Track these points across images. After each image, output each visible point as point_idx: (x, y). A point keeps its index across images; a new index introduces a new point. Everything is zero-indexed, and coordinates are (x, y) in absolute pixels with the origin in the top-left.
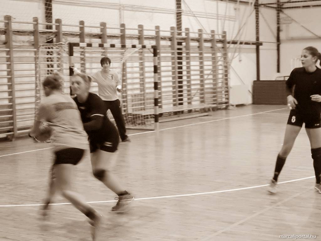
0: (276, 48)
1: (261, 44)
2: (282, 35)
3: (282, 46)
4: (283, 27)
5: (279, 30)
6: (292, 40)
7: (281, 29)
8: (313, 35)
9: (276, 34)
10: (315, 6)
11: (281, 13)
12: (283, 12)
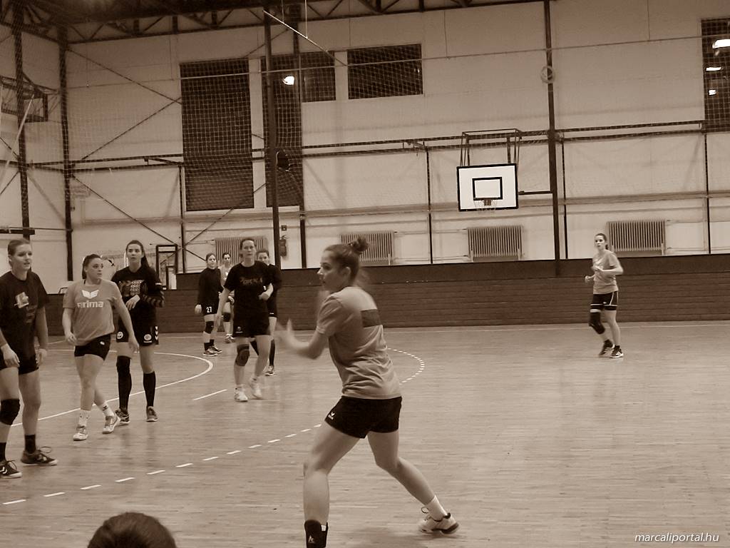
0: (64, 238)
1: (33, 233)
2: (75, 217)
3: (75, 235)
4: (76, 202)
5: (69, 208)
6: (91, 224)
7: (72, 205)
8: (126, 217)
9: (64, 216)
10: (116, 168)
11: (71, 179)
12: (74, 177)
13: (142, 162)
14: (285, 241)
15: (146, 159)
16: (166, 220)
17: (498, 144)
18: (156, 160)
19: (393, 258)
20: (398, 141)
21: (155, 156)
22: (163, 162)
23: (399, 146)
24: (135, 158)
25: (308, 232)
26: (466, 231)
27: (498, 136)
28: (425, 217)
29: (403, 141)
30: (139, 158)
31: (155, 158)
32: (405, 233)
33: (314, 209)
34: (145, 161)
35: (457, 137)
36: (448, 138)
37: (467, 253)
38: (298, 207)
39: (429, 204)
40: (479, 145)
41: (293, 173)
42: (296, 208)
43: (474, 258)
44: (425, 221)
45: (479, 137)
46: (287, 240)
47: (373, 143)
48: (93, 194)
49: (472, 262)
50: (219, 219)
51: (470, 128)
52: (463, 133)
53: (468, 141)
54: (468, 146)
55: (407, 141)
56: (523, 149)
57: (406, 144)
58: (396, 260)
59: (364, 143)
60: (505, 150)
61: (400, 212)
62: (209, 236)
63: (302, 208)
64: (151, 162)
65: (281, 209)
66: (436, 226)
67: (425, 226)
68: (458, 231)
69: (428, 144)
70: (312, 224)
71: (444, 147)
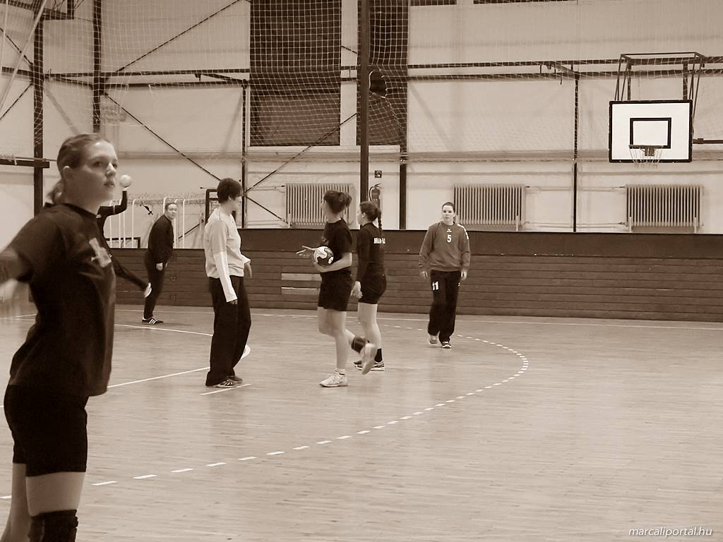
1: (47, 165)
4: (107, 127)
6: (124, 157)
10: (158, 85)
11: (102, 97)
12: (106, 94)
13: (192, 78)
14: (378, 192)
15: (198, 74)
16: (223, 157)
17: (671, 72)
18: (211, 76)
19: (523, 222)
20: (534, 64)
21: (210, 71)
22: (221, 78)
23: (535, 69)
24: (183, 72)
25: (410, 181)
26: (625, 190)
27: (672, 61)
28: (570, 168)
29: (541, 63)
30: (189, 72)
31: (211, 73)
32: (540, 189)
33: (419, 150)
34: (196, 77)
35: (615, 61)
36: (602, 62)
37: (624, 221)
38: (398, 147)
39: (576, 149)
40: (644, 74)
41: (392, 101)
42: (395, 149)
43: (632, 228)
44: (569, 173)
45: (645, 62)
46: (381, 190)
47: (500, 64)
48: (129, 118)
49: (630, 232)
50: (293, 159)
51: (634, 49)
52: (622, 55)
53: (629, 67)
54: (629, 74)
55: (546, 63)
56: (705, 81)
57: (544, 67)
58: (527, 225)
59: (488, 65)
60: (679, 81)
61: (535, 159)
62: (277, 180)
63: (404, 148)
64: (204, 78)
65: (372, 149)
66: (583, 181)
67: (569, 181)
68: (613, 189)
69: (576, 68)
70: (416, 171)
71: (596, 74)
